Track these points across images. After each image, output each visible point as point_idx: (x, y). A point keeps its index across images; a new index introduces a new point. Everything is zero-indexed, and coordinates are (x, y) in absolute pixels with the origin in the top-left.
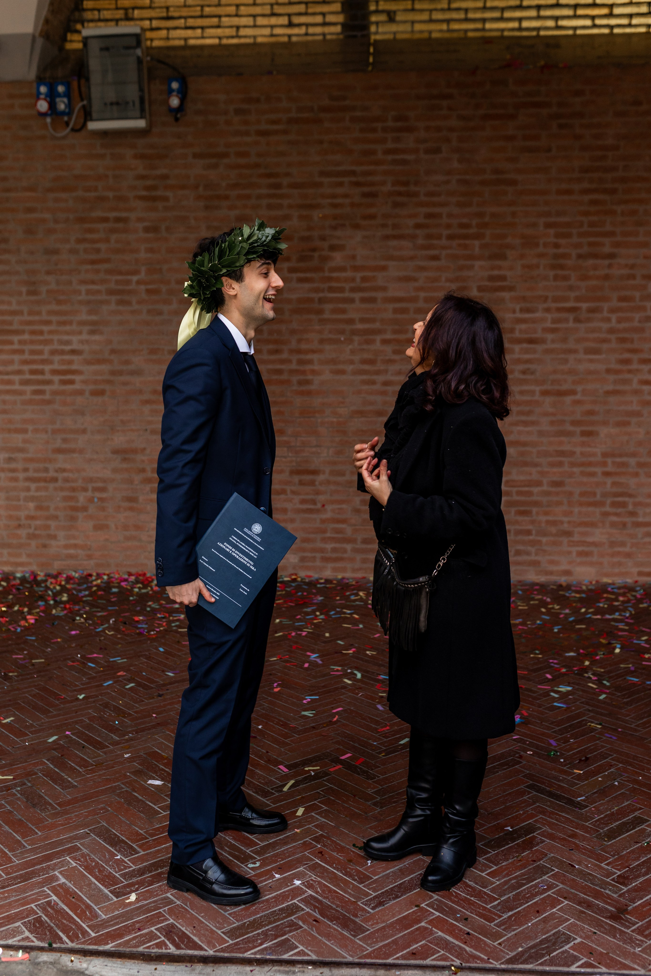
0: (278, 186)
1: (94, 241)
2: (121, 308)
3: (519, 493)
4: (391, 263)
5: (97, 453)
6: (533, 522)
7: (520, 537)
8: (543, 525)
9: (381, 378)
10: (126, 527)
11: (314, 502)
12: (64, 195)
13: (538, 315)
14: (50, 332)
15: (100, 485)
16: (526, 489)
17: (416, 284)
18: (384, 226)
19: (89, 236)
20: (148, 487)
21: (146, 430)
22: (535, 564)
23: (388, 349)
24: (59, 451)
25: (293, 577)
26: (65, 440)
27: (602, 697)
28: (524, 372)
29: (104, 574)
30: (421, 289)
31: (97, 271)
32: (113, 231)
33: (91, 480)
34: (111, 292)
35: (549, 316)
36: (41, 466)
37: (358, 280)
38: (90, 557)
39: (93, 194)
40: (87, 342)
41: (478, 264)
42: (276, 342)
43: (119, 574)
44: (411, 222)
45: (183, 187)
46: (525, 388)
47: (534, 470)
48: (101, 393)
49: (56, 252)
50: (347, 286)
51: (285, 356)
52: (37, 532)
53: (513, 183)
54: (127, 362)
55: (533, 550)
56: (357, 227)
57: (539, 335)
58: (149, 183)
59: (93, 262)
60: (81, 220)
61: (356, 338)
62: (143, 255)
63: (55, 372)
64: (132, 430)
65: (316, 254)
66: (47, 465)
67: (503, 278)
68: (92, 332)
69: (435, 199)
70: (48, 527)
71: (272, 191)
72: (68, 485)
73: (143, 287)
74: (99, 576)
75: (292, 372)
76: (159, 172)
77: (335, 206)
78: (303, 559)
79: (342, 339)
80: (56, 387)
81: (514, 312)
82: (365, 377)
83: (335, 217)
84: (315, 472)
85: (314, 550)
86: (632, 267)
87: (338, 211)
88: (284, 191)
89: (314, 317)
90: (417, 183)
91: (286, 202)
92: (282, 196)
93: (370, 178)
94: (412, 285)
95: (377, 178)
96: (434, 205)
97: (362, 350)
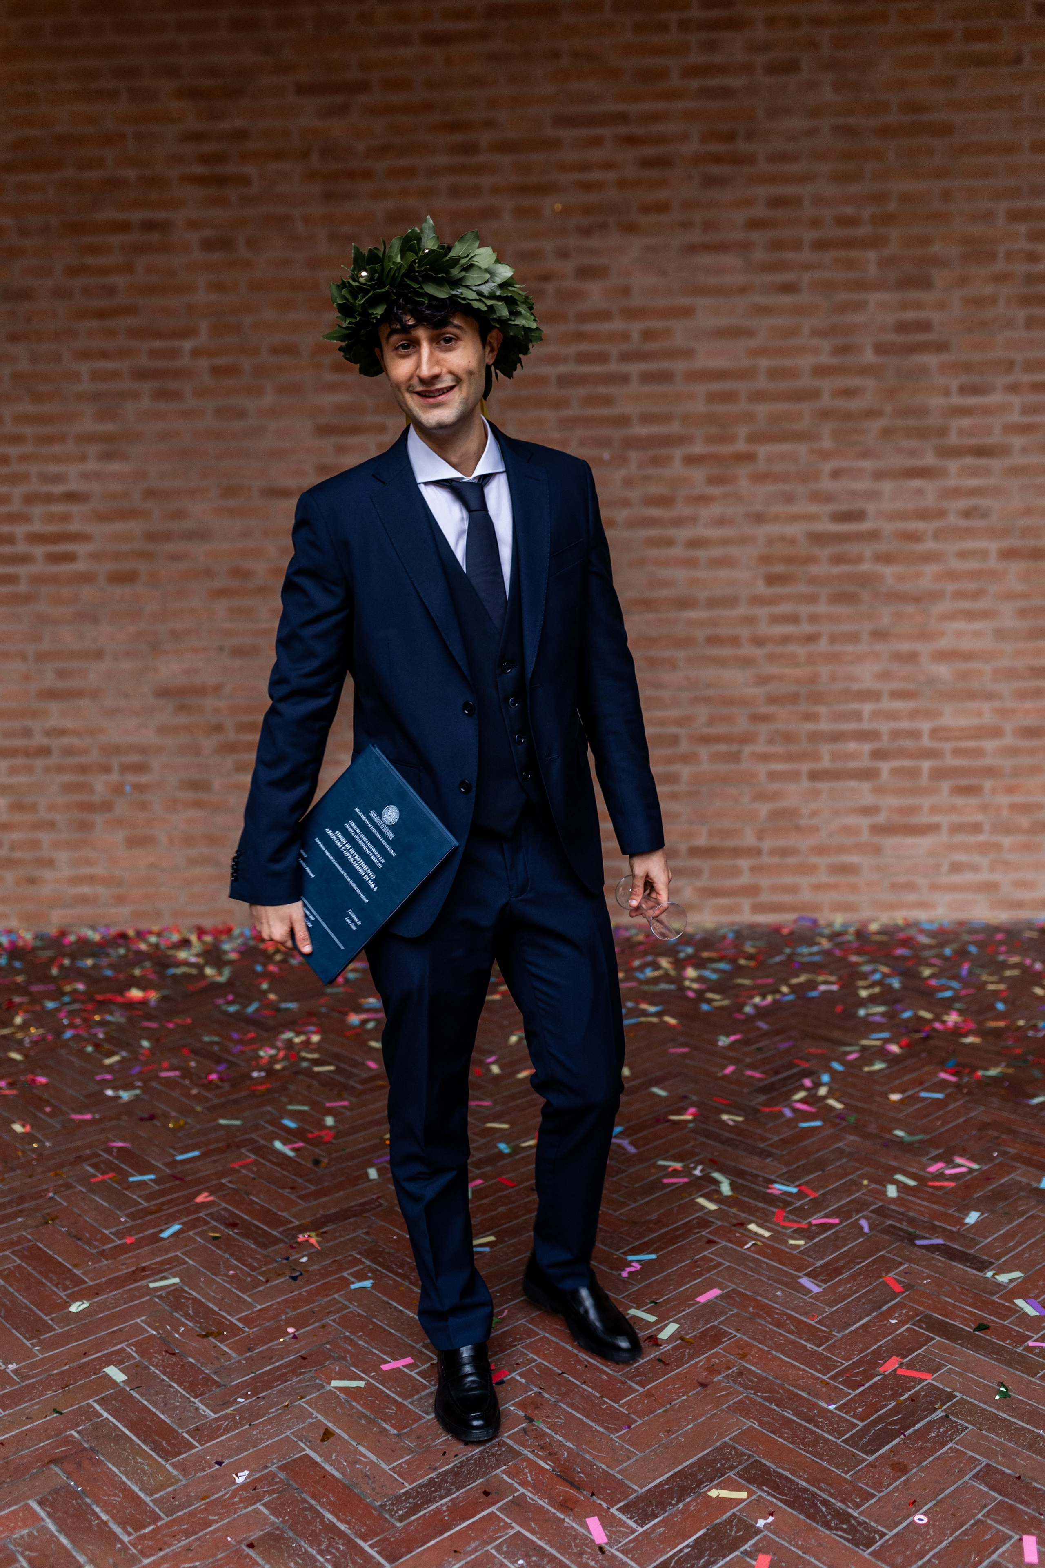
0: (470, 149)
1: (103, 271)
2: (162, 406)
3: (958, 752)
4: (702, 302)
5: (127, 696)
6: (984, 808)
7: (959, 838)
8: (1005, 813)
9: (683, 534)
10: (189, 841)
12: (36, 178)
13: (995, 398)
14: (23, 458)
15: (134, 758)
16: (971, 744)
17: (753, 343)
18: (686, 225)
19: (91, 260)
20: (229, 761)
21: (221, 649)
22: (990, 887)
23: (698, 474)
24: (52, 694)
26: (62, 674)
28: (967, 514)
29: (150, 933)
30: (762, 352)
31: (111, 333)
32: (139, 249)
33: (117, 750)
34: (141, 375)
35: (1016, 400)
36: (17, 724)
37: (636, 336)
38: (120, 900)
39: (95, 174)
40: (97, 476)
41: (874, 298)
43: (179, 931)
44: (740, 216)
45: (278, 156)
46: (970, 544)
47: (986, 707)
48: (129, 577)
49: (26, 295)
50: (614, 350)
52: (16, 855)
53: (946, 130)
54: (179, 515)
55: (983, 861)
56: (631, 228)
57: (995, 439)
58: (209, 147)
59: (102, 314)
60: (74, 228)
61: (634, 456)
62: (202, 297)
63: (36, 538)
64: (195, 650)
66: (29, 723)
67: (925, 326)
68: (107, 456)
69: (788, 168)
70: (35, 844)
71: (459, 160)
72: (71, 761)
73: (204, 363)
74: (141, 935)
76: (226, 125)
77: (587, 187)
79: (606, 456)
80: (39, 568)
81: (947, 393)
82: (652, 532)
83: (587, 210)
87: (594, 197)
88: (483, 158)
89: (549, 415)
90: (750, 136)
91: (486, 181)
92: (479, 169)
93: (657, 128)
94: (744, 344)
95: (671, 128)
96: (787, 179)
97: (647, 479)
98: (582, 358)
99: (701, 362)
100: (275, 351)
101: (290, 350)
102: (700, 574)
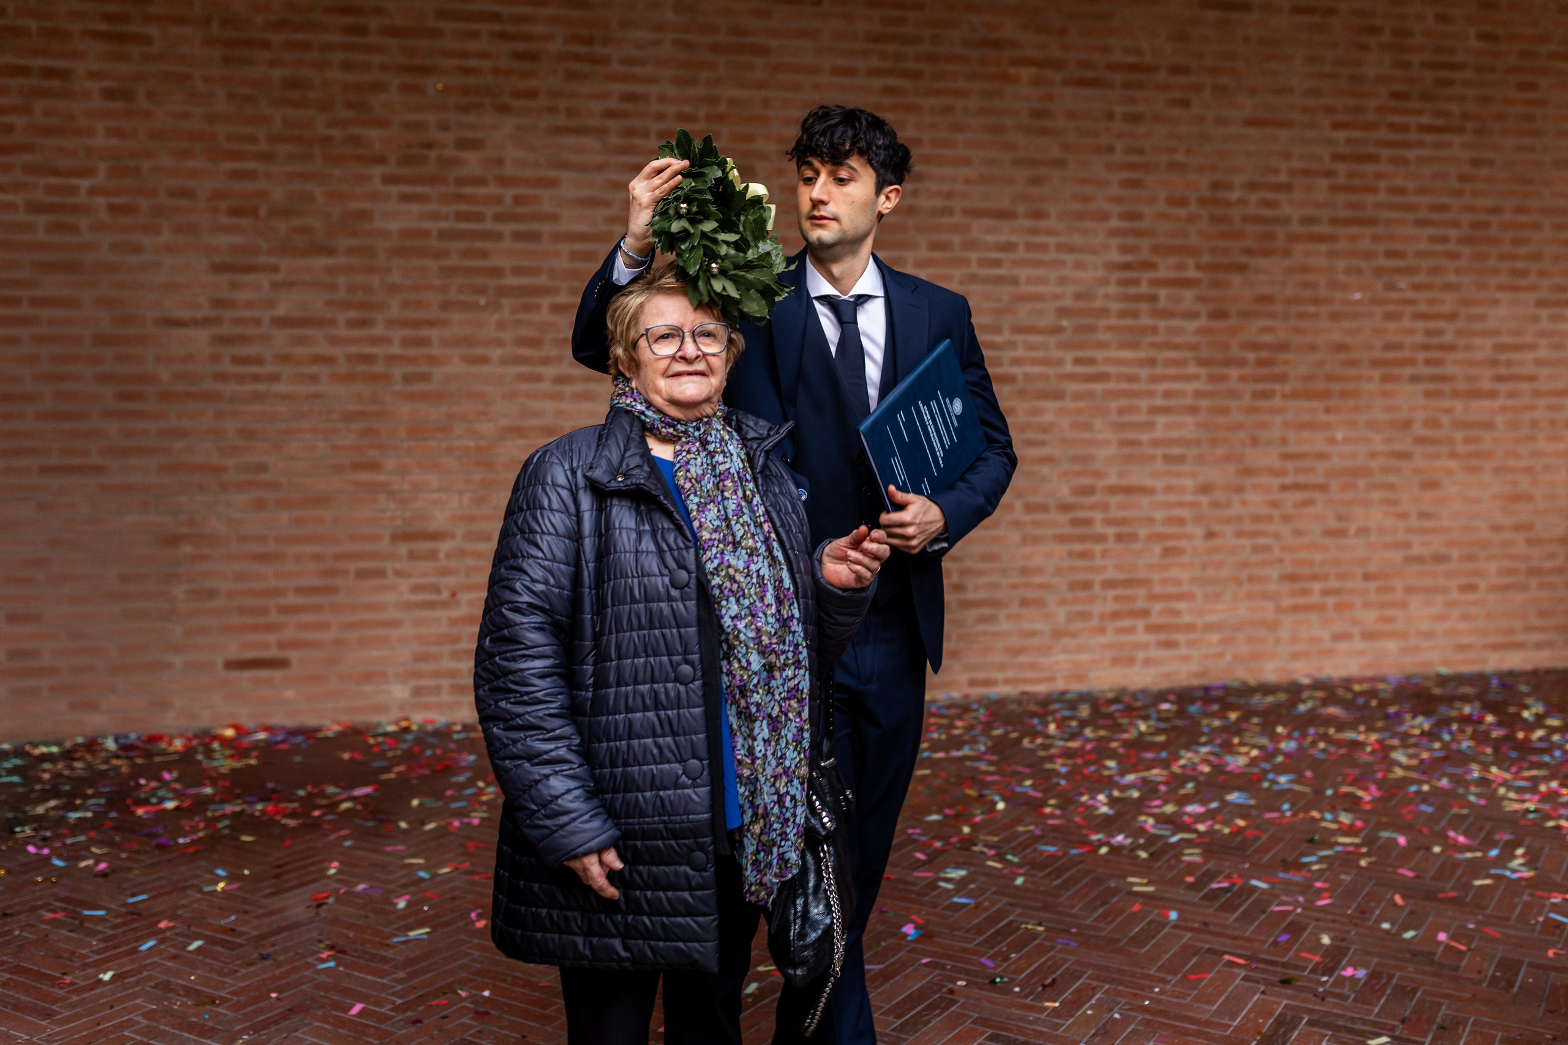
0: (362, 31)
2: (58, 239)
4: (565, 175)
11: (436, 589)
17: (609, 212)
18: (552, 110)
25: (404, 724)
27: (1019, 881)
31: (6, 168)
32: (38, 93)
34: (36, 208)
37: (508, 201)
42: (362, 306)
44: (597, 106)
45: (181, 21)
50: (489, 211)
51: (379, 330)
53: (764, 51)
56: (504, 109)
58: (111, 8)
61: (506, 302)
62: (100, 140)
65: (433, 154)
69: (637, 70)
71: (350, 39)
73: (101, 201)
75: (392, 359)
77: (466, 71)
78: (417, 691)
79: (482, 302)
82: (523, 369)
83: (466, 91)
84: (436, 536)
85: (437, 674)
86: (949, 195)
87: (471, 81)
88: (372, 39)
89: (431, 264)
90: (605, 42)
91: (376, 59)
92: (369, 49)
93: (527, 28)
94: (602, 212)
95: (538, 29)
96: (635, 79)
97: (518, 323)
98: (461, 216)
99: (564, 226)
100: (172, 193)
101: (187, 193)
102: (564, 406)
